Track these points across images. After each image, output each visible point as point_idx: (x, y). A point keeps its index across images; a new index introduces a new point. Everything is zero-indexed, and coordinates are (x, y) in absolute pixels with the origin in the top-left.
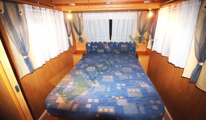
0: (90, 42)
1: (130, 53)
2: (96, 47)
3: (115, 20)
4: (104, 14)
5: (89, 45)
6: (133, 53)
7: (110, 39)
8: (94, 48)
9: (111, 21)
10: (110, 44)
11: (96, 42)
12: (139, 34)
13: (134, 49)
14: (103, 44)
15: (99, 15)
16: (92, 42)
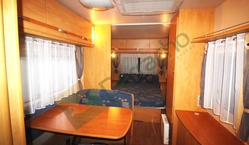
0: (123, 73)
1: (154, 83)
2: (128, 77)
3: (142, 58)
4: (135, 55)
5: (122, 76)
6: (157, 83)
7: (139, 72)
8: (125, 78)
9: (139, 59)
10: (138, 75)
11: (128, 74)
12: (160, 68)
13: (158, 80)
14: (133, 75)
15: (131, 55)
16: (124, 74)
